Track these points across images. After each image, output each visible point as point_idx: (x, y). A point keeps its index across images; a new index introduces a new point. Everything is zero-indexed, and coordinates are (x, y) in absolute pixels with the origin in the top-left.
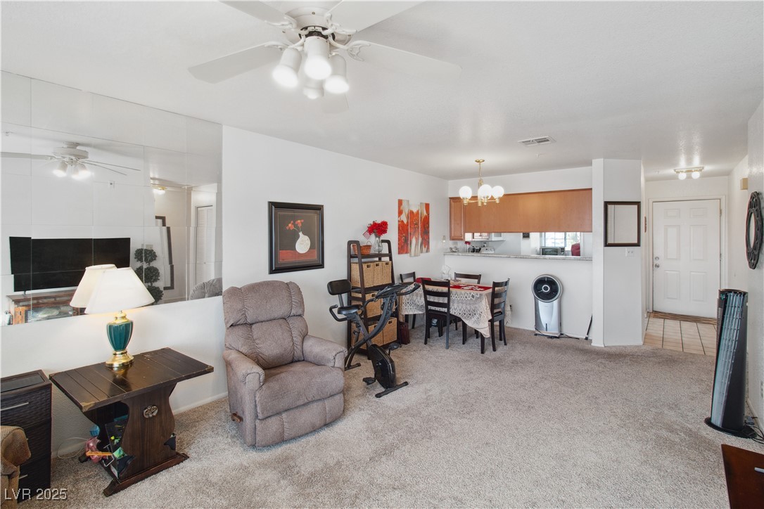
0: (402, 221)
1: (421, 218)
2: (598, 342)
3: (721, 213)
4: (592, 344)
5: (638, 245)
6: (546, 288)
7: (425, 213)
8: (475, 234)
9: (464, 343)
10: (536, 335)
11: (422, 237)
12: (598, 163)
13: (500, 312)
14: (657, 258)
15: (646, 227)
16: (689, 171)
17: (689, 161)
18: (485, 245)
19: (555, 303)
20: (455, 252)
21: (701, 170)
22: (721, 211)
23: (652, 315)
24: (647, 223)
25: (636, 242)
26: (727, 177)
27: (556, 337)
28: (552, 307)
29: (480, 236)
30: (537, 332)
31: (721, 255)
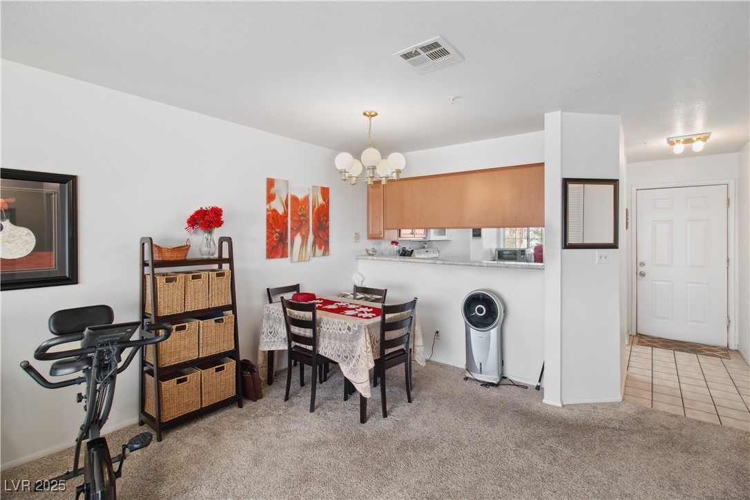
0: (274, 211)
1: (314, 207)
2: (552, 399)
3: (728, 204)
4: (545, 401)
5: (614, 246)
6: (480, 311)
7: (321, 201)
8: (403, 231)
9: (346, 399)
10: (466, 379)
11: (314, 234)
12: (553, 119)
13: (402, 350)
14: (642, 264)
15: (627, 223)
16: (688, 141)
17: (689, 124)
18: (426, 246)
19: (493, 332)
20: (373, 255)
21: (705, 139)
22: (728, 200)
23: (636, 339)
24: (629, 217)
25: (611, 241)
26: (736, 154)
27: (492, 384)
28: (489, 339)
29: (412, 234)
30: (468, 375)
31: (728, 260)
